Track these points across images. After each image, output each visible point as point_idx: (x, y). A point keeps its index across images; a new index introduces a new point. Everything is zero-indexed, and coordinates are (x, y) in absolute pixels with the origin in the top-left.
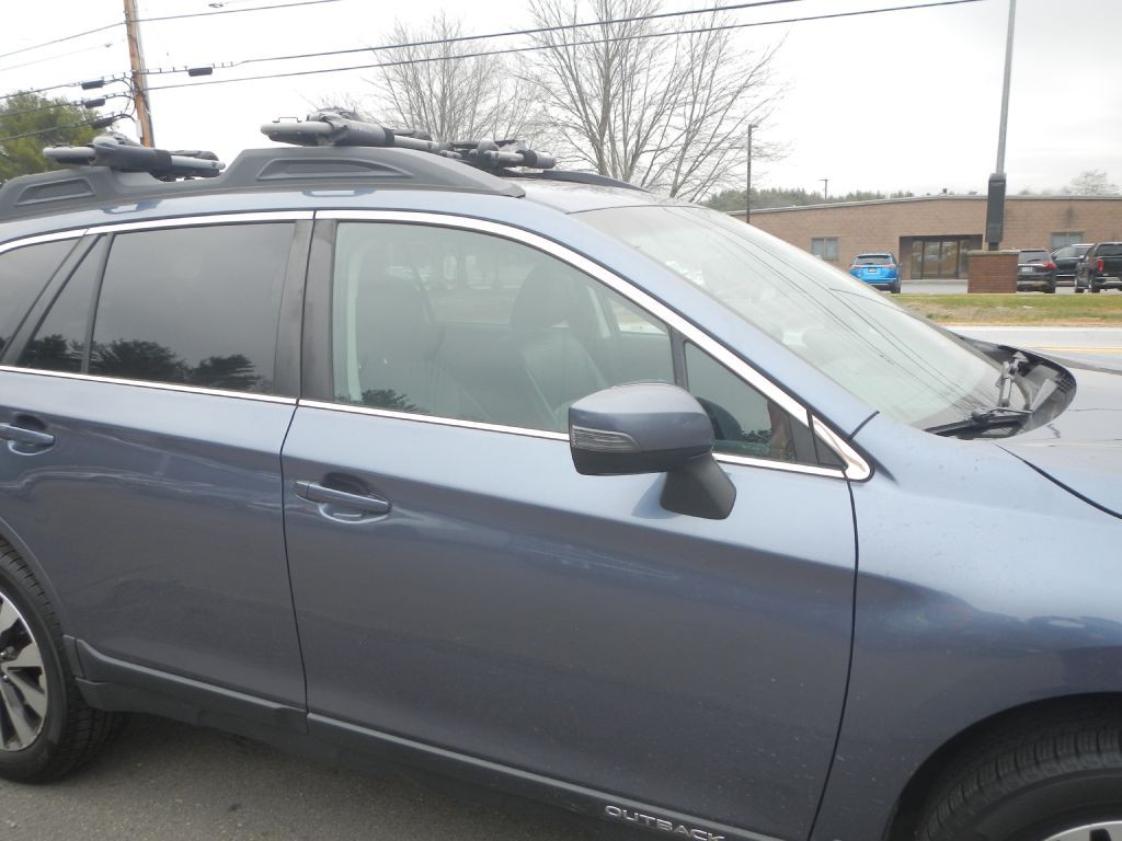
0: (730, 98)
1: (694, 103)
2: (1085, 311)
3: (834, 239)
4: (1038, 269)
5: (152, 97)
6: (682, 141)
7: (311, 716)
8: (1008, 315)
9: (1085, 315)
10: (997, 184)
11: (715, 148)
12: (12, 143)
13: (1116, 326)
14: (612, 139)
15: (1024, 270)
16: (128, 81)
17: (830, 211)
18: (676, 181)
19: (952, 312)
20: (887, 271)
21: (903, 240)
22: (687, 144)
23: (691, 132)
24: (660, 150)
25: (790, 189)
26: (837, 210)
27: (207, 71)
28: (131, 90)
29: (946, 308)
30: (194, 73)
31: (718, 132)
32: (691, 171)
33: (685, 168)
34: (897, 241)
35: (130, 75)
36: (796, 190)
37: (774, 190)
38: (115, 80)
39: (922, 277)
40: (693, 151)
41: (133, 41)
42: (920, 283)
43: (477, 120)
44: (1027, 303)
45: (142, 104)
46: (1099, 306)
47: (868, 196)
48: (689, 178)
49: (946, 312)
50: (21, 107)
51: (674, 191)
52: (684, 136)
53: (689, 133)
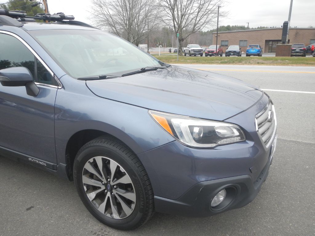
2: (303, 62)
3: (246, 41)
4: (301, 50)
6: (197, 11)
8: (280, 63)
9: (303, 63)
10: (286, 24)
11: (207, 13)
13: (314, 66)
14: (178, 10)
15: (297, 50)
17: (245, 32)
18: (195, 23)
19: (266, 62)
20: (257, 50)
21: (266, 41)
22: (199, 12)
23: (200, 9)
24: (190, 14)
25: (240, 26)
26: (247, 32)
29: (264, 61)
31: (208, 8)
32: (200, 20)
33: (198, 19)
34: (264, 41)
36: (242, 26)
37: (236, 26)
39: (271, 52)
40: (201, 14)
42: (270, 54)
43: (142, 4)
44: (287, 59)
46: (307, 60)
47: (264, 28)
48: (199, 22)
49: (264, 62)
51: (195, 26)
52: (198, 9)
53: (199, 9)
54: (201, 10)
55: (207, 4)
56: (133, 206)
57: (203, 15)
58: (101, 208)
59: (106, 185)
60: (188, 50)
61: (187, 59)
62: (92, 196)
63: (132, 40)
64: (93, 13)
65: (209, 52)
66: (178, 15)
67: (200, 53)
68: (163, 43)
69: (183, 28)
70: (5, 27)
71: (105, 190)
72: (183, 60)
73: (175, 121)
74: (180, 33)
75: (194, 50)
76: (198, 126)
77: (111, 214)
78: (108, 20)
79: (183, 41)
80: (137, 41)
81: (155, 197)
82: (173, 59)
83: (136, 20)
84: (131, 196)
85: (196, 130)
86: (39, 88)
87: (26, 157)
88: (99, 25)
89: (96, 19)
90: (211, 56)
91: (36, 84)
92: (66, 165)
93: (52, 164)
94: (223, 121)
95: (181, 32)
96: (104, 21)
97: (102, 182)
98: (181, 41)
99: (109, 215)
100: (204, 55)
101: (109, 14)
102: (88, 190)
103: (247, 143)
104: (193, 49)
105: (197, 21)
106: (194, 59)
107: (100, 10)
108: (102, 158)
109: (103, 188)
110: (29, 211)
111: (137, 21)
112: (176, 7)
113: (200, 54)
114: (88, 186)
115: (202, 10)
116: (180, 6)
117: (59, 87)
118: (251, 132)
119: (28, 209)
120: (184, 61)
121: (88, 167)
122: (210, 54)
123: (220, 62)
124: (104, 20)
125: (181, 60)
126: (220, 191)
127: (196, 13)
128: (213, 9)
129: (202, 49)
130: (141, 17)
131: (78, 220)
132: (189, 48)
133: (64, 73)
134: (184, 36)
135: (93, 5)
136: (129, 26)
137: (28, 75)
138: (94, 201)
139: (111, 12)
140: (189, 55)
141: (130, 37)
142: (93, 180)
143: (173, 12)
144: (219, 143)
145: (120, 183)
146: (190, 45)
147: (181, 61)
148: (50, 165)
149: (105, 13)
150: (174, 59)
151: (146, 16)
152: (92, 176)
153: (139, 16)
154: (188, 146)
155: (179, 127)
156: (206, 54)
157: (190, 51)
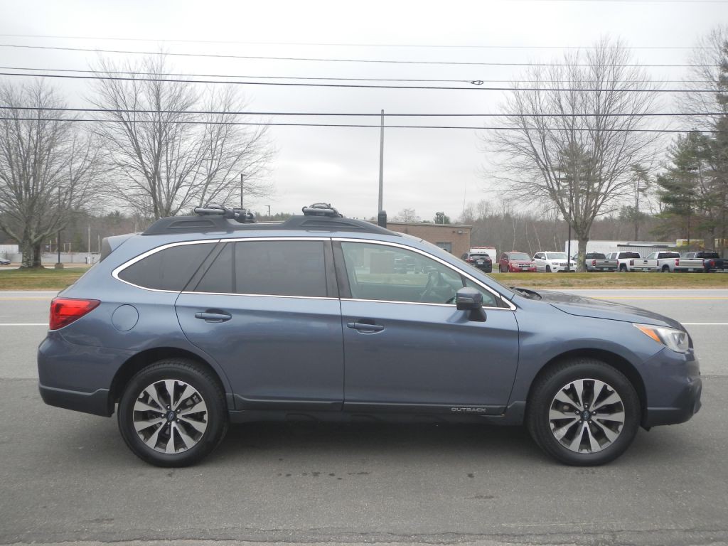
0: (234, 159)
1: (213, 159)
7: (345, 403)
24: (192, 186)
31: (227, 178)
40: (211, 188)
56: (621, 427)
58: (575, 444)
59: (582, 414)
62: (561, 432)
77: (590, 448)
87: (446, 408)
92: (525, 402)
93: (498, 406)
97: (576, 411)
99: (584, 451)
102: (556, 426)
108: (584, 381)
109: (578, 418)
117: (512, 309)
145: (604, 406)
148: (494, 408)
154: (675, 352)
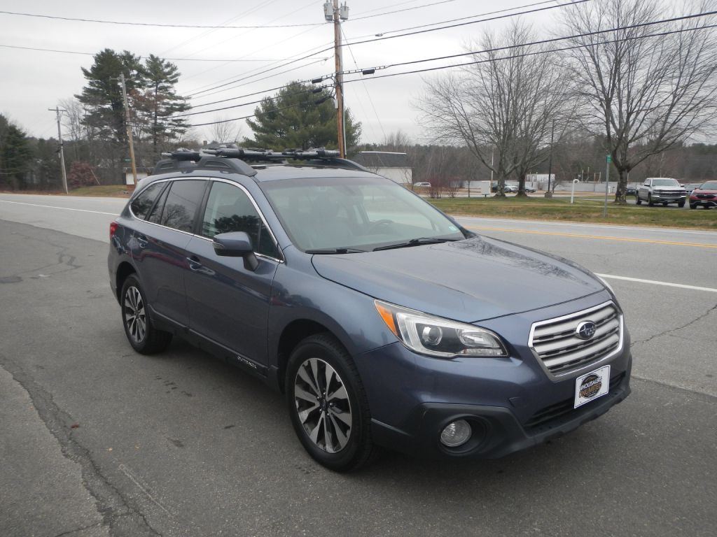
5: (345, 86)
6: (669, 102)
11: (694, 107)
12: (286, 110)
16: (333, 78)
27: (372, 72)
28: (335, 83)
30: (365, 73)
32: (675, 122)
35: (334, 75)
38: (327, 78)
41: (338, 57)
45: (339, 90)
48: (673, 127)
50: (293, 90)
51: (661, 137)
52: (671, 97)
53: (674, 97)
54: (678, 99)
55: (695, 87)
56: (349, 433)
57: (683, 112)
58: (313, 435)
59: (320, 400)
60: (647, 190)
61: (630, 213)
62: (304, 415)
63: (508, 168)
64: (431, 112)
65: (701, 196)
66: (620, 111)
67: (678, 199)
68: (594, 171)
69: (631, 141)
70: (235, 176)
71: (319, 408)
72: (618, 216)
73: (401, 316)
74: (624, 152)
75: (660, 191)
76: (430, 326)
77: (325, 445)
78: (460, 125)
79: (628, 172)
80: (522, 168)
81: (373, 419)
82: (594, 212)
83: (523, 122)
84: (347, 418)
85: (427, 331)
86: (259, 260)
87: (235, 354)
88: (441, 135)
89: (436, 124)
90: (706, 206)
91: (255, 255)
92: (277, 368)
93: (263, 366)
94: (470, 324)
95: (626, 150)
96: (452, 128)
97: (317, 395)
98: (624, 170)
99: (321, 446)
100: (687, 204)
101: (462, 113)
102: (300, 407)
103: (511, 361)
104: (658, 188)
105: (667, 126)
106: (646, 214)
107: (445, 105)
108: (318, 361)
109: (318, 405)
110: (228, 430)
111: (525, 124)
112: (615, 94)
113: (676, 201)
114: (301, 401)
115: (682, 99)
116: (626, 92)
117: (281, 261)
118: (516, 346)
119: (226, 428)
120: (620, 218)
121: (302, 372)
122: (703, 201)
123: (711, 223)
124: (451, 125)
125: (614, 215)
126: (451, 422)
127: (667, 108)
128: (711, 97)
129: (683, 189)
130: (534, 118)
131: (284, 450)
132: (649, 186)
133: (290, 243)
134: (631, 158)
135: (432, 96)
136: (504, 136)
137: (247, 243)
138: (307, 426)
139: (468, 109)
140: (647, 203)
141: (505, 161)
142: (307, 393)
143: (608, 106)
144: (462, 353)
145: (335, 398)
146: (652, 179)
147: (613, 217)
148: (261, 367)
149: (456, 112)
150: (597, 212)
151: (546, 114)
152: (306, 387)
153: (530, 116)
154: (413, 351)
155: (403, 324)
156: (692, 200)
157: (650, 193)
